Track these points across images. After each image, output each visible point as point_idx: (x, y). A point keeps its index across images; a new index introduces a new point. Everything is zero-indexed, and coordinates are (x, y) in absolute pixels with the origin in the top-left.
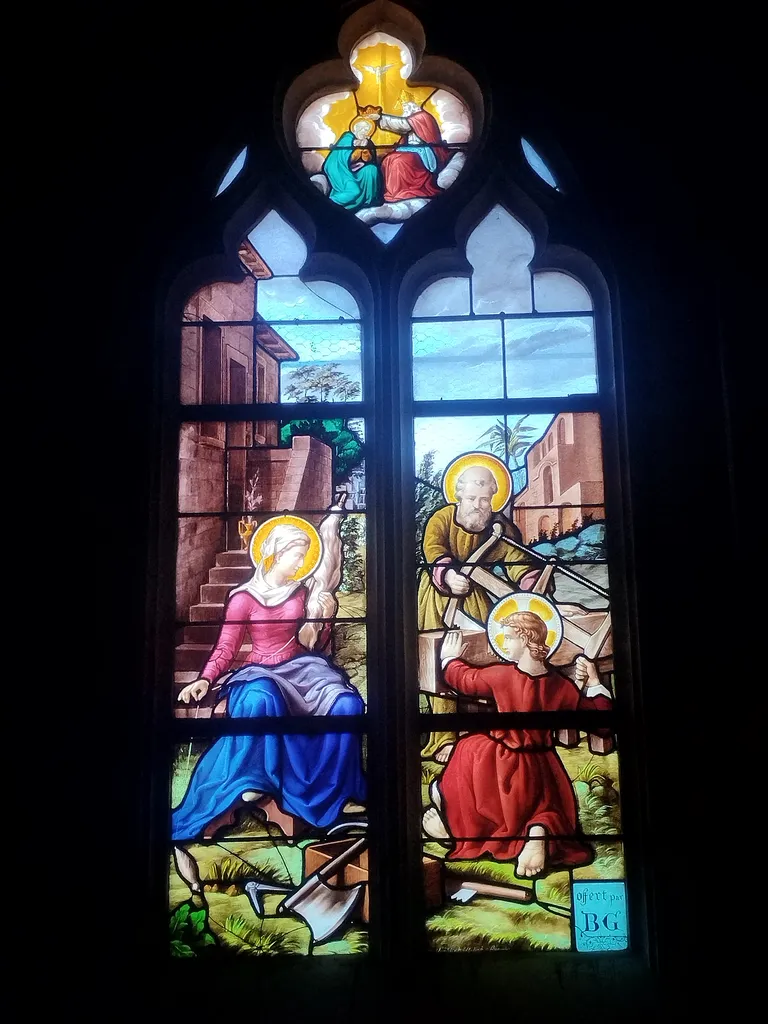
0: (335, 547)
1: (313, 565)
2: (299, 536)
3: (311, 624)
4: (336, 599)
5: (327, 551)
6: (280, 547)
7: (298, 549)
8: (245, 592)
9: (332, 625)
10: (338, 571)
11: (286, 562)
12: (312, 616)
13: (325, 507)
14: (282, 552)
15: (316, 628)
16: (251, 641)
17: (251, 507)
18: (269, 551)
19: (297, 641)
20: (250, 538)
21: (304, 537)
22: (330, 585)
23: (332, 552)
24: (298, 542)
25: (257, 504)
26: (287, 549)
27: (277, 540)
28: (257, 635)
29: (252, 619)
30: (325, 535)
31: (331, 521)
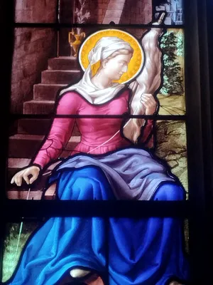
0: (156, 56)
1: (136, 71)
2: (123, 46)
3: (134, 120)
4: (157, 100)
5: (148, 60)
6: (106, 55)
7: (121, 57)
8: (74, 92)
9: (154, 123)
10: (158, 77)
11: (112, 67)
12: (135, 113)
13: (146, 23)
14: (108, 59)
15: (139, 123)
16: (80, 134)
17: (80, 21)
18: (96, 57)
19: (122, 134)
20: (79, 47)
21: (128, 47)
22: (152, 87)
23: (153, 61)
24: (124, 51)
25: (85, 19)
26: (112, 56)
27: (103, 49)
28: (85, 128)
29: (80, 113)
30: (146, 46)
31: (152, 34)
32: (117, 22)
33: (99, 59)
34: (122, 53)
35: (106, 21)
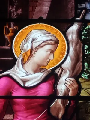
1: (61, 58)
2: (50, 38)
5: (72, 49)
6: (35, 45)
7: (48, 47)
10: (80, 64)
12: (61, 94)
13: (70, 18)
14: (37, 49)
15: (63, 103)
16: (12, 112)
17: (14, 16)
18: (27, 47)
19: (49, 112)
20: (12, 38)
21: (54, 38)
22: (75, 72)
23: (75, 50)
24: (50, 42)
25: (18, 15)
26: (40, 46)
27: (33, 40)
28: (17, 107)
29: (13, 95)
30: (70, 37)
32: (45, 17)
33: (29, 48)
34: (49, 44)
35: (35, 17)
